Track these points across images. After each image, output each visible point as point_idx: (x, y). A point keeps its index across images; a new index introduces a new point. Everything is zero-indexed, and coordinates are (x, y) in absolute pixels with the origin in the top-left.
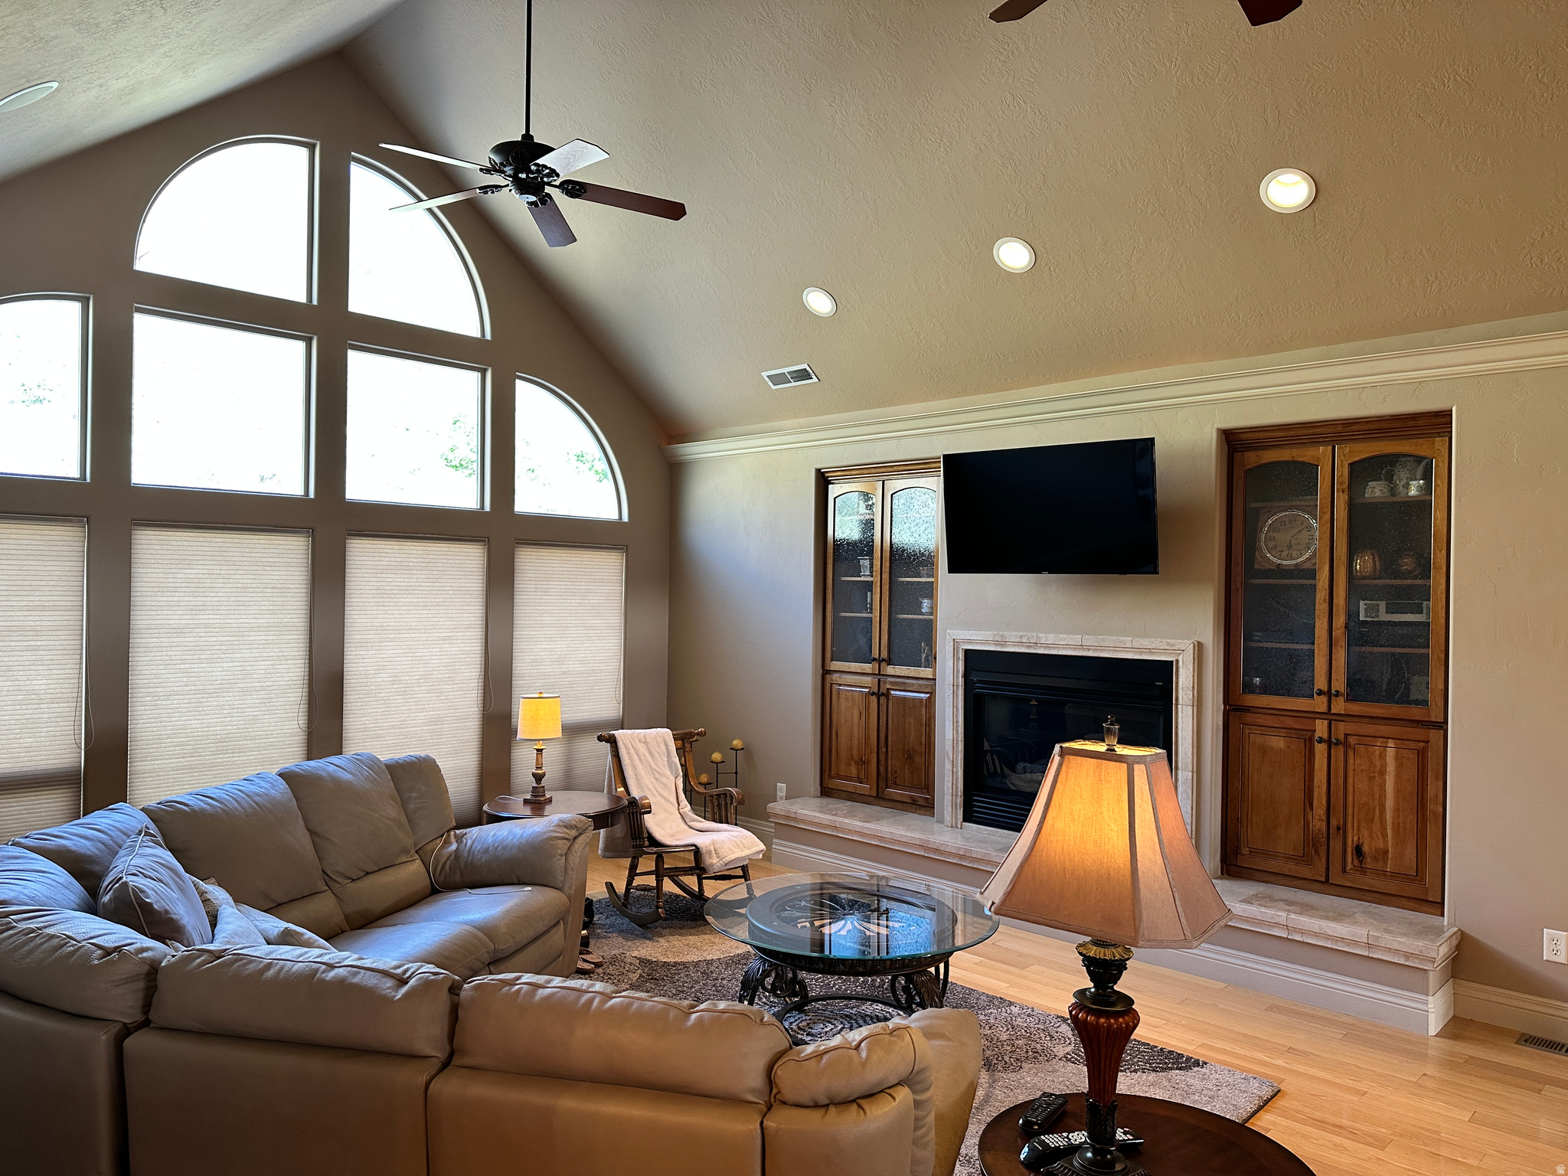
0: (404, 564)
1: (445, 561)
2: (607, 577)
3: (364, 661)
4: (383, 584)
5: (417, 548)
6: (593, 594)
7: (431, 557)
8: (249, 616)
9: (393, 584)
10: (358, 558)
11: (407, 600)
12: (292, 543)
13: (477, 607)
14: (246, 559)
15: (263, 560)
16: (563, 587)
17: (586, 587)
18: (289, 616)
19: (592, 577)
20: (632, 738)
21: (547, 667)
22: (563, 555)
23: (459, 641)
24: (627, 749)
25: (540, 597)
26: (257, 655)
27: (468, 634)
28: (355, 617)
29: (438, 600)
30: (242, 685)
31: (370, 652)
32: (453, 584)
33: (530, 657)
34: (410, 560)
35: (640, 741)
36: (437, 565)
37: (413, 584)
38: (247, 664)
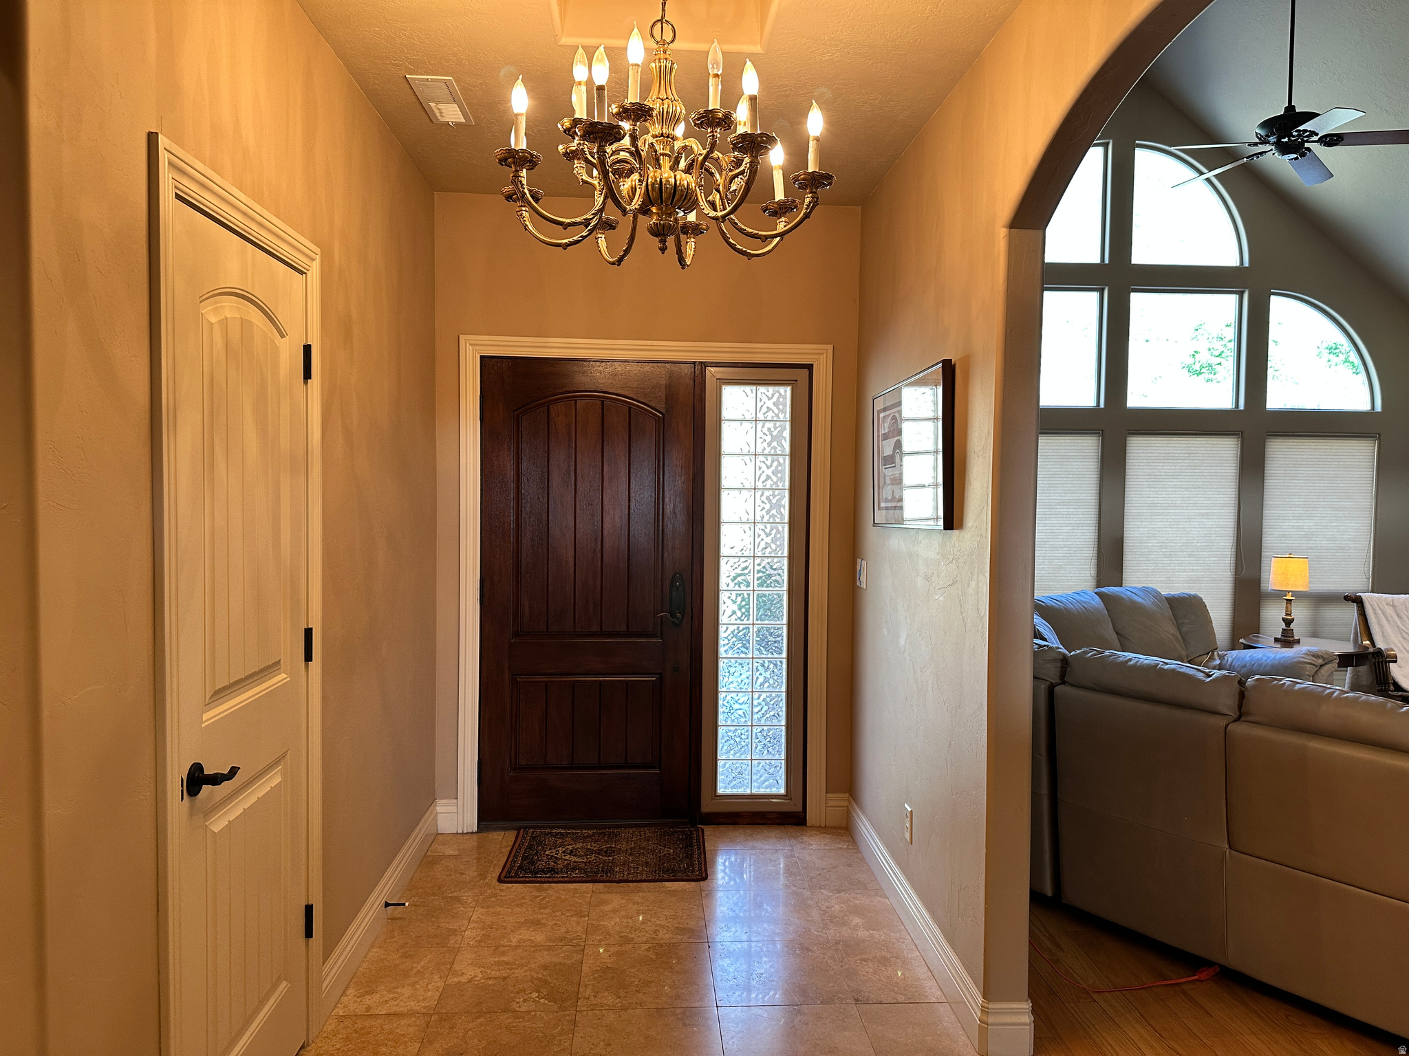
0: (1171, 455)
1: (1205, 452)
2: (1357, 463)
3: (1139, 529)
4: (1154, 471)
5: (1181, 442)
6: (1342, 479)
7: (1192, 449)
8: (1057, 495)
9: (1161, 471)
10: (1136, 451)
11: (1173, 483)
12: (1087, 441)
13: (1231, 490)
14: (1055, 454)
15: (1066, 454)
16: (1311, 472)
17: (1335, 472)
18: (1084, 495)
19: (1341, 463)
20: (1378, 600)
21: (1295, 542)
22: (1312, 444)
23: (1215, 517)
24: (1374, 610)
25: (1289, 481)
26: (1062, 522)
27: (1223, 511)
28: (1132, 496)
29: (1198, 484)
30: (1052, 543)
31: (1144, 523)
32: (1210, 471)
33: (1278, 533)
34: (1176, 452)
35: (1387, 604)
36: (1197, 455)
37: (1177, 471)
38: (1055, 528)
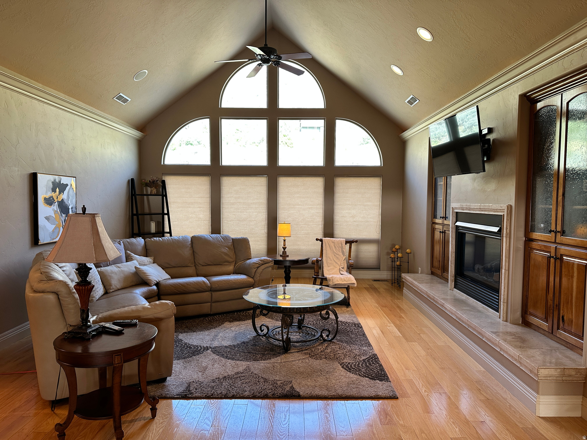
0: (296, 184)
1: (310, 183)
2: (373, 187)
3: (284, 214)
4: (289, 191)
5: (300, 179)
6: (367, 194)
7: (305, 182)
8: (251, 200)
9: (292, 191)
10: (282, 183)
11: (297, 196)
12: (262, 179)
13: (321, 198)
14: (250, 184)
15: (254, 184)
16: (354, 191)
17: (364, 191)
18: (262, 200)
19: (367, 187)
20: (329, 241)
21: (348, 219)
22: (354, 180)
23: (315, 209)
25: (345, 195)
26: (253, 211)
27: (318, 207)
28: (281, 201)
29: (307, 196)
30: (249, 219)
31: (286, 211)
32: (312, 191)
33: (341, 215)
34: (298, 183)
35: (332, 242)
36: (307, 184)
37: (299, 191)
38: (251, 213)
